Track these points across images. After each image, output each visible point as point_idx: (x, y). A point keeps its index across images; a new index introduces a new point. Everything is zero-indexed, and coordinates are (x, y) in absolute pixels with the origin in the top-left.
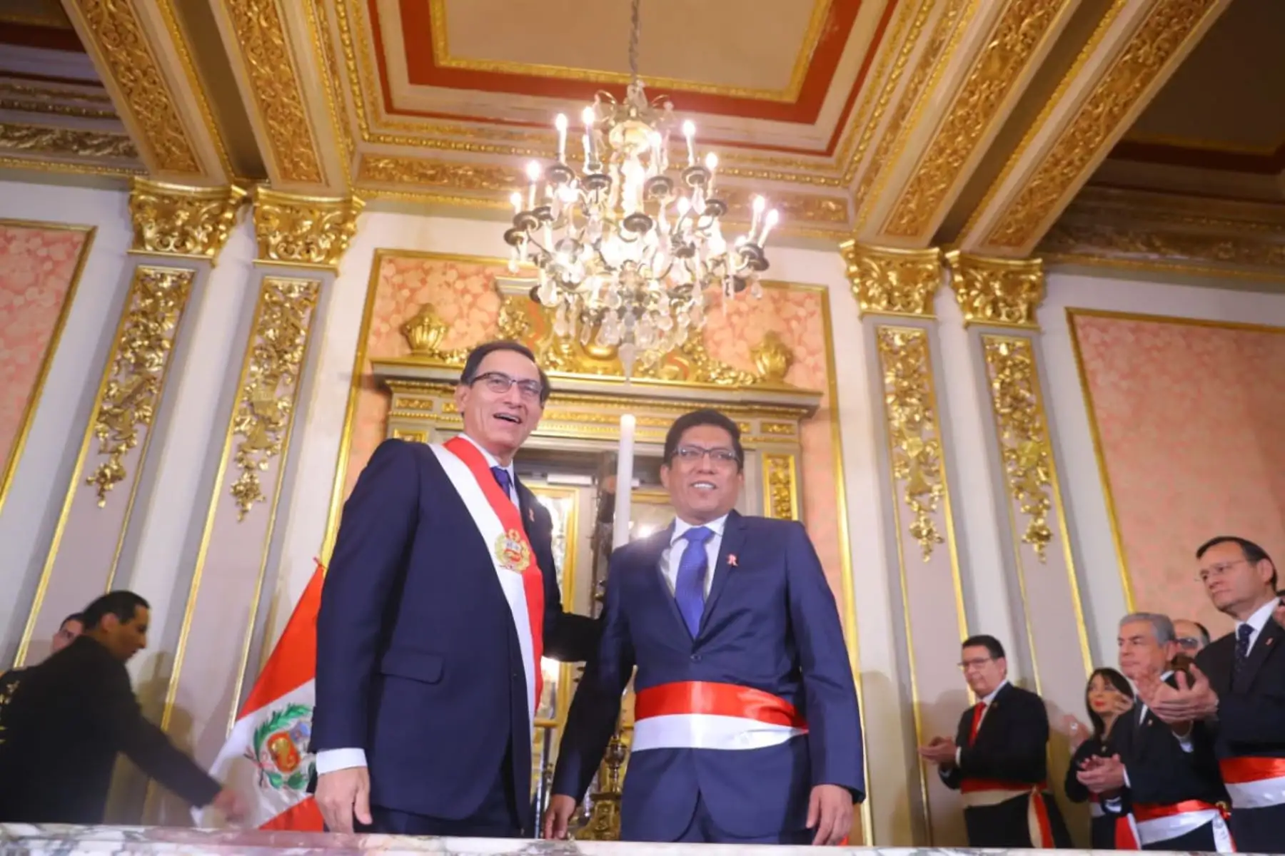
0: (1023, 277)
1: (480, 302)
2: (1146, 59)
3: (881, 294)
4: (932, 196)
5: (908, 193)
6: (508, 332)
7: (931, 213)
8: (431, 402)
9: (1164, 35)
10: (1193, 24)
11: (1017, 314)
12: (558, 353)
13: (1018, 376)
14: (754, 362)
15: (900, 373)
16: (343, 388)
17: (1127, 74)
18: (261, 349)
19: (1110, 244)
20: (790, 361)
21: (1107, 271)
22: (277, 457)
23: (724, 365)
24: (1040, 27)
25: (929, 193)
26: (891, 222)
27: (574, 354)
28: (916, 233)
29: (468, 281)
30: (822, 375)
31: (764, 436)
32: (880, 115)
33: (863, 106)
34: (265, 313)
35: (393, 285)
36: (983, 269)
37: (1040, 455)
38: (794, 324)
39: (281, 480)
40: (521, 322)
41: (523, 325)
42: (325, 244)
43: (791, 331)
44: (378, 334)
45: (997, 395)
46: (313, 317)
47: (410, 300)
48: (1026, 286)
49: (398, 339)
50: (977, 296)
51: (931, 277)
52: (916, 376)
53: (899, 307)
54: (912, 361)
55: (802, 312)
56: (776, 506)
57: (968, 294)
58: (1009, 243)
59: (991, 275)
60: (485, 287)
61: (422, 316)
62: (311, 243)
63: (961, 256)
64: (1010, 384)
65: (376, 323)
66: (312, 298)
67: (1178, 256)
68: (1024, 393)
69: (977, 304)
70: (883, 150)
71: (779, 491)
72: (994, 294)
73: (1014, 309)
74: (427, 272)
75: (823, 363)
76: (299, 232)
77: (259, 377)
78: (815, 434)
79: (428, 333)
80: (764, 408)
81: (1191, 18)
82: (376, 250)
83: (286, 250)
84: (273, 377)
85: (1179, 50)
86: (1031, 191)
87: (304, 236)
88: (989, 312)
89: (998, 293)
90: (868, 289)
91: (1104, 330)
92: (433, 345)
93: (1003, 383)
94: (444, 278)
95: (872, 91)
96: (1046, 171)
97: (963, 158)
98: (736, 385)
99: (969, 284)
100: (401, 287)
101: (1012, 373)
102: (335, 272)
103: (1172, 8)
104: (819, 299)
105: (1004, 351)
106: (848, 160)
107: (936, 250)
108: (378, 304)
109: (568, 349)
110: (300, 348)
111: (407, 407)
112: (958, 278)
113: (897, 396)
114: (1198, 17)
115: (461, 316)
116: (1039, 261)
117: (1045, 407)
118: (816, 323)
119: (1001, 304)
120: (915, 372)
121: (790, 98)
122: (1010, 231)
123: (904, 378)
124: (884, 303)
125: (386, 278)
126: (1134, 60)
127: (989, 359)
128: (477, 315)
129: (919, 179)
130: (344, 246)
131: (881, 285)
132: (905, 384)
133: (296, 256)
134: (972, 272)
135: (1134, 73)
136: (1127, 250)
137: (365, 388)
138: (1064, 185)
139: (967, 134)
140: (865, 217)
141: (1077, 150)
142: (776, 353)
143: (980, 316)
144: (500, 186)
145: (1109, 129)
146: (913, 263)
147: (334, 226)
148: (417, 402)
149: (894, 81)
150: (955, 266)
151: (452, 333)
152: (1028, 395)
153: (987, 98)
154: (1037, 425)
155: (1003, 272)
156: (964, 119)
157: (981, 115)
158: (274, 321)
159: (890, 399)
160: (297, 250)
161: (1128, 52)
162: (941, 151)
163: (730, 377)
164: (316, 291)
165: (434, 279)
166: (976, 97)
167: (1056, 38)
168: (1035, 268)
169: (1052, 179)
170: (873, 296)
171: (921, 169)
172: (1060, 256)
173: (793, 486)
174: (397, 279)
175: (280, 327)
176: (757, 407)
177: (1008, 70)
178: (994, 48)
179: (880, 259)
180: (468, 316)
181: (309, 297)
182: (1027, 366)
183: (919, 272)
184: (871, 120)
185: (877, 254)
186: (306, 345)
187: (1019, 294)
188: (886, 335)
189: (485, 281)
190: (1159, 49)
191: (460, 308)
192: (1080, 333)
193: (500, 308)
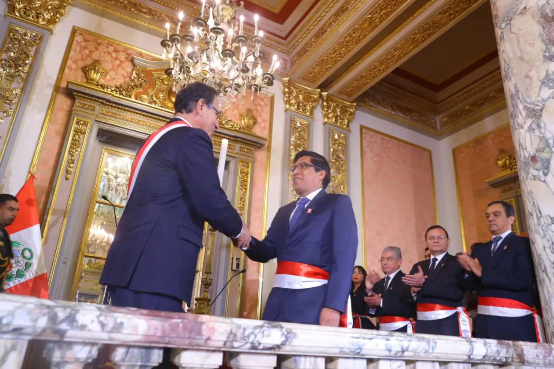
0: (348, 109)
1: (123, 65)
2: (418, 39)
3: (295, 103)
4: (325, 69)
5: (316, 65)
6: (135, 83)
7: (322, 75)
8: (95, 107)
9: (426, 33)
10: (437, 31)
11: (344, 123)
12: (157, 97)
13: (340, 148)
14: (240, 120)
15: (297, 137)
16: (49, 91)
17: (410, 42)
18: (6, 61)
19: (379, 104)
20: (255, 123)
21: (377, 114)
22: (10, 118)
23: (229, 119)
24: (387, 15)
25: (324, 67)
26: (305, 75)
27: (164, 100)
28: (314, 81)
29: (118, 54)
30: (266, 132)
31: (240, 152)
32: (312, 29)
33: (305, 24)
34: (10, 43)
35: (81, 46)
36: (334, 102)
37: (343, 181)
38: (259, 107)
39: (11, 129)
40: (142, 79)
41: (143, 81)
42: (47, 17)
43: (257, 110)
44: (70, 68)
45: (331, 154)
46: (37, 51)
47: (88, 56)
48: (348, 113)
49: (80, 73)
50: (331, 112)
51: (315, 101)
52: (303, 140)
53: (301, 110)
54: (302, 133)
55: (262, 103)
56: (241, 183)
57: (327, 111)
58: (347, 95)
59: (337, 105)
60: (127, 59)
61: (95, 65)
62: (40, 14)
63: (327, 95)
64: (336, 151)
65: (69, 62)
66: (38, 42)
67: (401, 115)
68: (341, 155)
69: (330, 116)
70: (309, 44)
71: (244, 177)
72: (337, 113)
73: (343, 121)
74: (99, 44)
75: (268, 127)
76: (34, 6)
77: (4, 75)
78: (260, 155)
79: (97, 74)
80: (243, 141)
81: (437, 29)
82: (74, 26)
83: (25, 13)
84: (11, 77)
85: (429, 39)
86: (362, 77)
87: (36, 9)
88: (334, 120)
89: (338, 113)
90: (290, 100)
91: (372, 137)
92: (99, 80)
93: (334, 149)
94: (106, 50)
95: (311, 19)
96: (370, 70)
97: (342, 57)
98: (233, 129)
99: (328, 107)
100: (85, 48)
101: (338, 146)
102: (51, 32)
103: (432, 23)
104: (270, 100)
105: (336, 137)
106: (293, 43)
107: (319, 90)
108: (72, 54)
109: (163, 97)
110: (28, 66)
111: (82, 107)
112: (325, 104)
113: (295, 147)
114: (439, 29)
115: (113, 69)
116: (355, 104)
117: (347, 162)
118: (267, 109)
119: (339, 118)
120: (303, 138)
121: (277, 11)
122: (348, 90)
123: (299, 140)
124: (296, 107)
125: (77, 42)
126: (414, 38)
127: (331, 139)
128: (120, 71)
129: (322, 60)
130: (57, 20)
131: (296, 99)
132: (299, 142)
133: (31, 18)
134: (331, 103)
135: (412, 43)
136: (385, 108)
137: (62, 94)
138: (374, 78)
139: (347, 48)
140: (295, 70)
141: (383, 66)
142: (250, 118)
143: (330, 121)
144: (139, 13)
145: (397, 61)
146: (309, 93)
147: (53, 8)
148: (87, 106)
149: (322, 17)
150: (325, 98)
151: (108, 77)
152: (342, 156)
153: (359, 36)
154: (343, 169)
155: (342, 105)
156: (347, 42)
157: (355, 42)
158: (14, 48)
159: (292, 147)
160: (31, 15)
161: (413, 35)
162: (335, 52)
163: (231, 125)
164: (40, 39)
165: (102, 48)
166: (355, 35)
167: (391, 21)
168: (353, 107)
169: (370, 75)
170: (292, 103)
171: (324, 57)
172: (362, 104)
173: (249, 176)
174: (83, 44)
175: (18, 52)
176: (240, 140)
177: (370, 28)
178: (368, 17)
179: (297, 88)
180: (117, 70)
181: (36, 41)
182: (344, 145)
183: (311, 98)
184: (307, 30)
185: (296, 86)
186: (31, 65)
187: (346, 116)
188: (294, 120)
189: (127, 56)
190: (423, 37)
191: (113, 66)
192: (363, 136)
193: (133, 70)
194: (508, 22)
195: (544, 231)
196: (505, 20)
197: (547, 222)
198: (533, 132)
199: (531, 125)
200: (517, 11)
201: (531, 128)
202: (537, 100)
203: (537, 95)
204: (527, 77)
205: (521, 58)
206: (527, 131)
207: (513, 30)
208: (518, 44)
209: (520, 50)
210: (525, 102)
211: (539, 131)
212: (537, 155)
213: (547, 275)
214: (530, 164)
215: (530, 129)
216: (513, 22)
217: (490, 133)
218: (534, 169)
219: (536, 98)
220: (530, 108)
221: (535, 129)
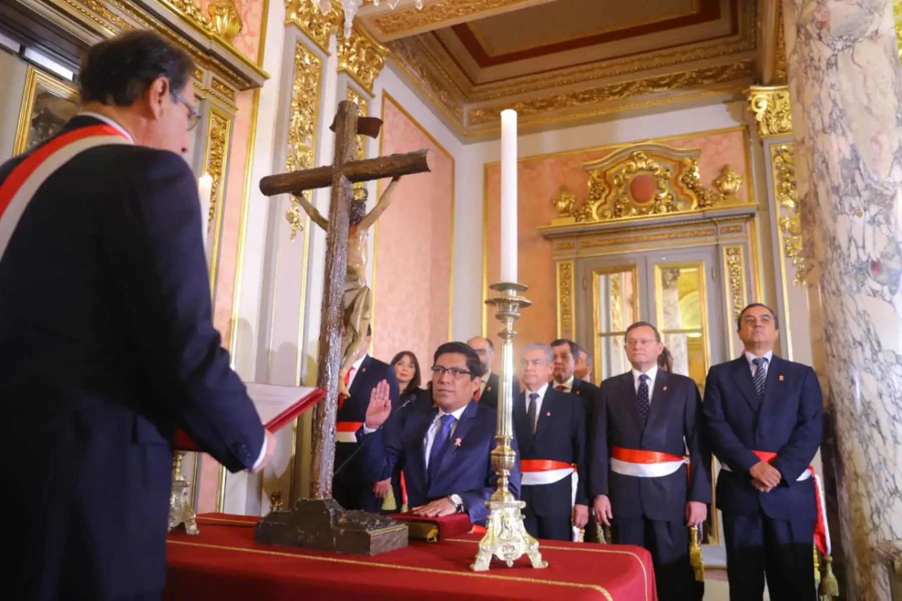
11: (368, 80)
15: (303, 86)
21: (403, 77)
31: (212, 90)
36: (359, 35)
48: (376, 63)
50: (353, 53)
52: (311, 93)
53: (314, 32)
54: (311, 80)
56: (212, 160)
57: (349, 48)
59: (363, 43)
69: (351, 59)
71: (216, 146)
73: (368, 75)
75: (256, 48)
88: (356, 69)
89: (363, 59)
98: (206, 32)
105: (356, 102)
113: (299, 105)
116: (389, 51)
119: (362, 68)
120: (311, 90)
123: (305, 91)
124: (307, 23)
132: (305, 96)
143: (351, 68)
159: (294, 104)
163: (202, 21)
168: (384, 54)
173: (226, 147)
187: (372, 67)
188: (302, 50)
192: (385, 111)
194: (849, 43)
195: (883, 371)
196: (844, 38)
197: (888, 360)
198: (879, 226)
199: (876, 215)
200: (865, 32)
201: (876, 220)
202: (886, 180)
203: (888, 174)
204: (875, 140)
205: (868, 109)
206: (869, 222)
207: (856, 59)
208: (865, 85)
209: (868, 95)
210: (870, 178)
211: (888, 228)
212: (882, 261)
213: (880, 432)
214: (868, 272)
215: (874, 222)
216: (857, 46)
217: (548, 156)
218: (874, 280)
219: (886, 178)
220: (876, 190)
221: (881, 224)
